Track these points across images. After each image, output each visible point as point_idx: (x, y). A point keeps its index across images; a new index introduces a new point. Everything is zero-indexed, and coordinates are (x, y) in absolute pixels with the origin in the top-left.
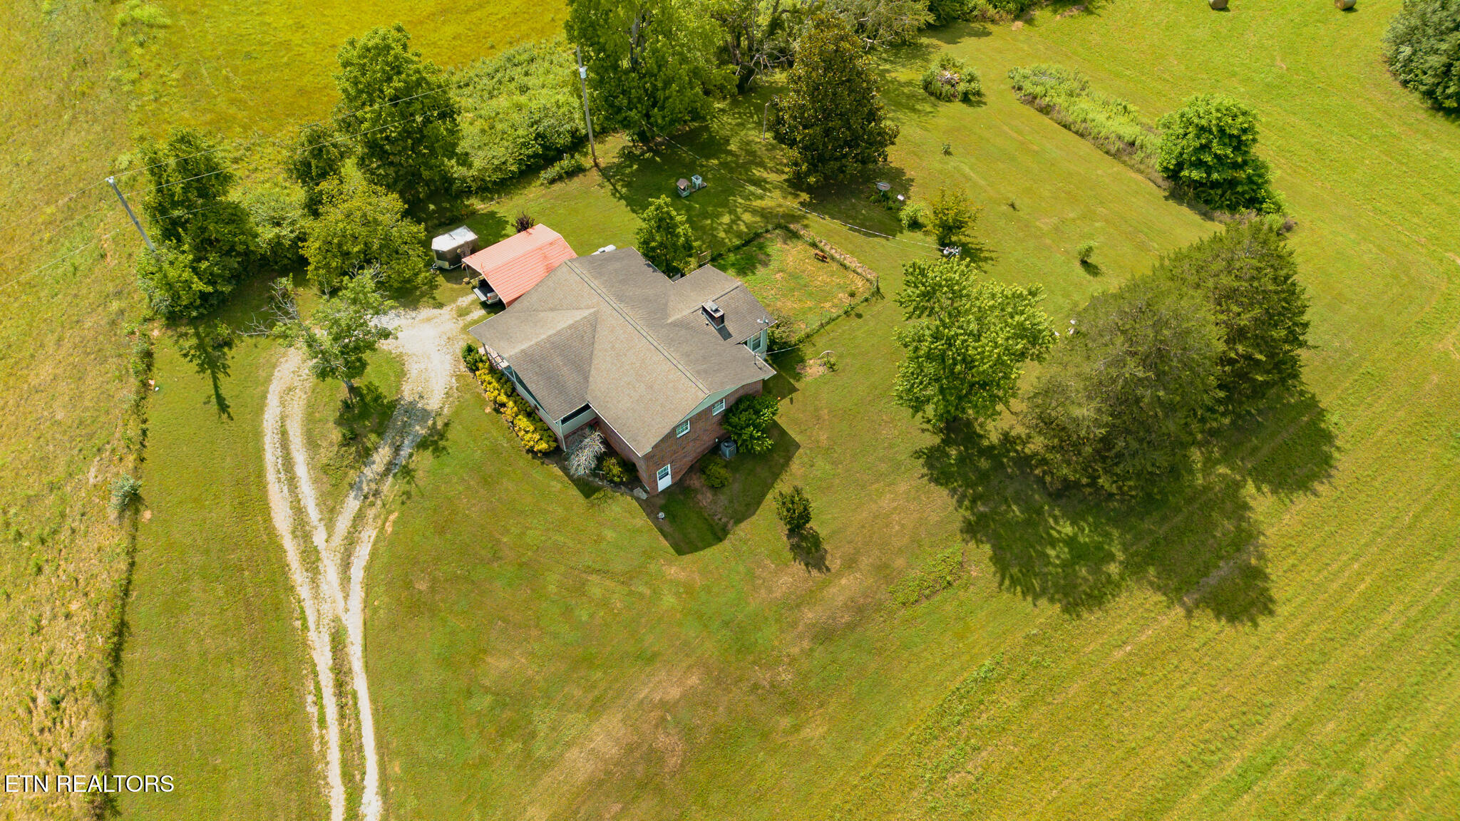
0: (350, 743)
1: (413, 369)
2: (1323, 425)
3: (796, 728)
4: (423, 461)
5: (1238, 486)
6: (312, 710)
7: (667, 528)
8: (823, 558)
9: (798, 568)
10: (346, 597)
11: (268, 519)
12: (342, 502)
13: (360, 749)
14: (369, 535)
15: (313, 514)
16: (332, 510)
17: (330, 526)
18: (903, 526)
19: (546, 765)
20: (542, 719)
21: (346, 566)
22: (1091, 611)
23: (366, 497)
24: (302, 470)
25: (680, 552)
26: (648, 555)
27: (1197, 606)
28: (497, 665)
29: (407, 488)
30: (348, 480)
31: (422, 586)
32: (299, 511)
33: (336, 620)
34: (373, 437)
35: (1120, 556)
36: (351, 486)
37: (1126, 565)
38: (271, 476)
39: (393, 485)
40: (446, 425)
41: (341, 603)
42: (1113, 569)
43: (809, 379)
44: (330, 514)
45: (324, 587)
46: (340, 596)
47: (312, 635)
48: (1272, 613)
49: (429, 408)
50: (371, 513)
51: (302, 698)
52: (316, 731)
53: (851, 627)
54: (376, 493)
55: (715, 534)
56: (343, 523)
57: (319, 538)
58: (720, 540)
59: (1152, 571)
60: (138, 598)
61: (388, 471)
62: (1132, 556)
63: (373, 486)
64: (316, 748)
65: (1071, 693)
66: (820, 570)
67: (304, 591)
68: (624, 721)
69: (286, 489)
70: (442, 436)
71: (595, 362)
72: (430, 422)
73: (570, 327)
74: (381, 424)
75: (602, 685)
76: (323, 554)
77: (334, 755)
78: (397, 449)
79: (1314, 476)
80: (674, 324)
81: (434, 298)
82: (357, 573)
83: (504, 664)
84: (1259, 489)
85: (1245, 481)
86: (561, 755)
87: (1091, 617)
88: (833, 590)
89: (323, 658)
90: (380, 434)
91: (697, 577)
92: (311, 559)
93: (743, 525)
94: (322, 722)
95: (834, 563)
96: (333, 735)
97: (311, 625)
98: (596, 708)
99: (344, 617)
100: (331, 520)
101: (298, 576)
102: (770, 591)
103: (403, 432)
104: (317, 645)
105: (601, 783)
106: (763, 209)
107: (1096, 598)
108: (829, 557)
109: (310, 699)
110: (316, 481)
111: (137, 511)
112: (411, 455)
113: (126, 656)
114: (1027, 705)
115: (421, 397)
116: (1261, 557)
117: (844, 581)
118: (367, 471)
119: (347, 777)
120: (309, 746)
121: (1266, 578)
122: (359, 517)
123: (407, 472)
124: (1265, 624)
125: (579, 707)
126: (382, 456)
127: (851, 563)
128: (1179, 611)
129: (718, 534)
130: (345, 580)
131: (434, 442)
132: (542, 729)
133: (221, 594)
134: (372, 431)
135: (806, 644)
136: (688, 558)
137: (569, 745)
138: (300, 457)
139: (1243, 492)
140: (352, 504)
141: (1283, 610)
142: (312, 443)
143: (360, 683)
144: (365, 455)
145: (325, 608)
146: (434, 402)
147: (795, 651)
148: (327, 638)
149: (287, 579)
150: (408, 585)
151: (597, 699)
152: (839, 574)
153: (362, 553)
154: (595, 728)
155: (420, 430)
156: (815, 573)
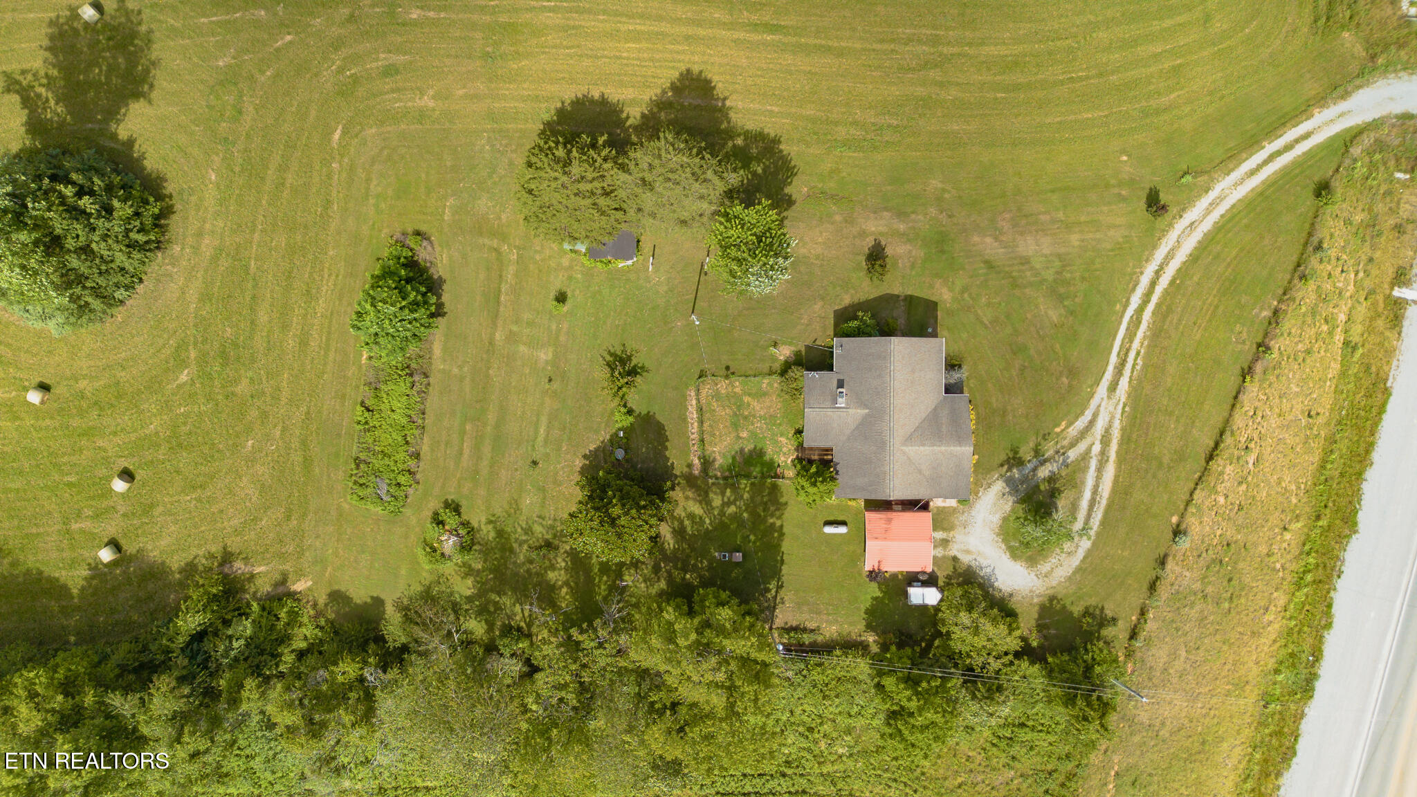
0: (1130, 335)
1: (996, 519)
2: (555, 118)
3: (944, 190)
4: (1026, 453)
5: (636, 128)
6: (1139, 361)
7: (932, 321)
8: (873, 247)
9: (889, 251)
10: (1099, 406)
11: (1116, 477)
12: (1077, 460)
13: (1128, 329)
14: (1073, 431)
15: (1093, 464)
16: (1084, 459)
17: (1088, 451)
18: (821, 233)
19: (1059, 256)
20: (1049, 275)
21: (1092, 423)
22: (768, 134)
23: (1064, 454)
24: (1087, 495)
25: (935, 304)
26: (950, 313)
27: (718, 98)
28: (1054, 315)
29: (1042, 441)
30: (1068, 471)
31: (1064, 380)
32: (1100, 470)
33: (1109, 398)
34: (1042, 488)
35: (730, 144)
36: (1067, 466)
37: (732, 138)
38: (1104, 502)
39: (1048, 450)
40: (1002, 465)
41: (1103, 404)
42: (739, 141)
43: (793, 348)
44: (1086, 456)
45: (1107, 419)
46: (1102, 409)
47: (1123, 399)
48: (688, 70)
49: (1004, 485)
50: (1065, 443)
51: (1142, 370)
52: (1142, 351)
53: (886, 209)
54: (1057, 452)
55: (910, 302)
56: (1082, 447)
57: (1097, 448)
58: (911, 297)
59: (723, 127)
60: (1195, 473)
61: (1045, 461)
62: (724, 139)
63: (1056, 456)
64: (1146, 343)
65: (812, 112)
66: (880, 242)
67: (1117, 424)
68: (1017, 246)
69: (1100, 489)
70: (1008, 461)
71: (924, 416)
72: (1008, 474)
73: (923, 445)
74: (1034, 493)
75: (1016, 268)
76: (1099, 437)
77: (1140, 334)
78: (1035, 470)
79: (592, 101)
80: (866, 407)
81: (954, 568)
82: (1088, 415)
83: (1050, 312)
84: (628, 118)
85: (630, 126)
86: (1051, 255)
87: (771, 131)
88: (881, 229)
89: (1124, 383)
90: (1037, 486)
91: (937, 285)
92: (1105, 441)
93: (896, 293)
94: (1138, 353)
95: (870, 242)
96: (1136, 344)
97: (1121, 405)
98: (1025, 261)
99: (1105, 396)
100: (1087, 454)
101: (1116, 434)
102: (910, 251)
103: (1024, 480)
104: (1123, 392)
105: (1043, 230)
106: (700, 502)
107: (760, 137)
108: (870, 245)
109: (1138, 367)
110: (1083, 483)
111: (1178, 525)
112: (1029, 461)
113: (1212, 444)
114: (836, 123)
115: (1004, 495)
116: (664, 92)
117: (873, 229)
118: (1056, 470)
119: (1139, 322)
120: (1149, 346)
121: (672, 83)
122: (1073, 445)
123: (1037, 452)
124: (696, 69)
125: (1032, 268)
126: (1044, 472)
127: (863, 234)
128: (728, 103)
129: (910, 300)
130: (1095, 416)
131: (1015, 460)
132: (1052, 271)
133: (1156, 448)
134: (1041, 491)
135: (913, 216)
136: (933, 299)
137: (1046, 256)
138: (1084, 504)
139: (636, 123)
140: (1072, 454)
141: (683, 67)
142: (1074, 508)
143: (1113, 359)
144: (1052, 479)
145: (1111, 408)
146: (999, 486)
147: (921, 217)
148: (1118, 391)
149: (1122, 436)
150: (1070, 386)
151: (1022, 264)
152: (873, 233)
153: (1081, 423)
154: (1030, 253)
155: (1016, 473)
156: (883, 243)
